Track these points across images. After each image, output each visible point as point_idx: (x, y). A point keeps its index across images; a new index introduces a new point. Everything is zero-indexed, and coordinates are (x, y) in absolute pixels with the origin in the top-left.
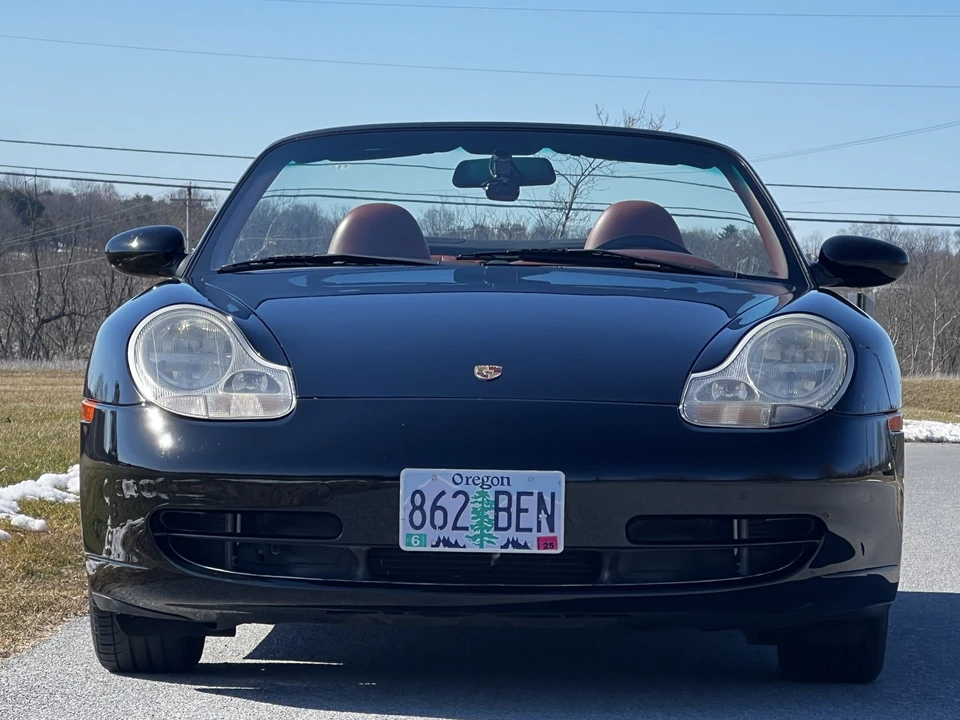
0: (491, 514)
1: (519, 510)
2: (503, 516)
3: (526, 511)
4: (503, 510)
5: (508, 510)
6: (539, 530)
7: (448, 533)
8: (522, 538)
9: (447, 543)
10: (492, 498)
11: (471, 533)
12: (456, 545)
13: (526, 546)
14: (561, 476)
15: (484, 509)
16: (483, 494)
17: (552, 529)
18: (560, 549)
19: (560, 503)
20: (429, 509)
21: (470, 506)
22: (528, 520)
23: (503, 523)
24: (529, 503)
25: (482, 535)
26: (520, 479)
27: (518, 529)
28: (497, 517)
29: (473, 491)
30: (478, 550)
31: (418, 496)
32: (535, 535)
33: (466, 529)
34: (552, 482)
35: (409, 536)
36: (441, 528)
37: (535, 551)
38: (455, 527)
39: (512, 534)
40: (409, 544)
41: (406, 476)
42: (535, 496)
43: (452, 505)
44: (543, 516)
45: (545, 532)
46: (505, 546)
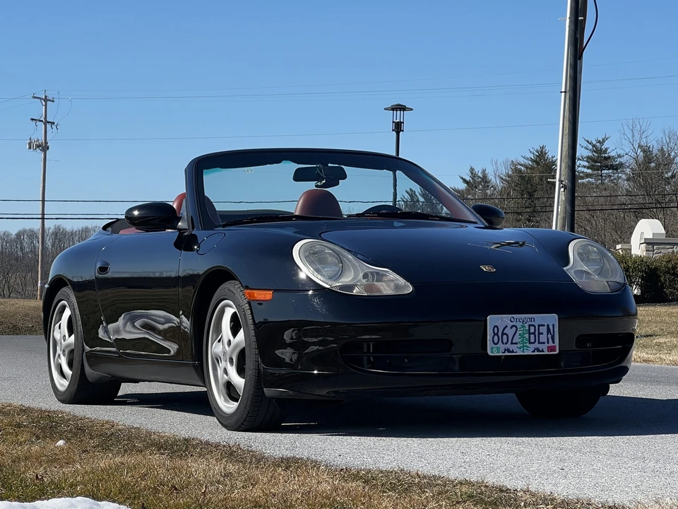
0: (527, 336)
1: (540, 334)
2: (532, 336)
3: (542, 334)
4: (532, 333)
5: (534, 333)
6: (548, 343)
7: (509, 346)
8: (541, 346)
9: (509, 351)
10: (527, 328)
11: (519, 345)
12: (513, 352)
13: (543, 351)
14: (555, 316)
15: (524, 334)
16: (523, 326)
17: (554, 343)
18: (557, 352)
19: (557, 329)
20: (500, 334)
21: (518, 332)
22: (543, 338)
23: (532, 340)
24: (543, 329)
25: (523, 346)
26: (539, 318)
27: (539, 343)
28: (530, 337)
29: (519, 325)
30: (522, 354)
31: (496, 328)
32: (546, 345)
33: (517, 343)
34: (552, 319)
35: (492, 348)
36: (506, 344)
37: (547, 353)
38: (512, 343)
39: (536, 345)
40: (492, 352)
41: (490, 319)
42: (546, 327)
43: (510, 332)
44: (550, 336)
45: (551, 344)
46: (533, 351)
